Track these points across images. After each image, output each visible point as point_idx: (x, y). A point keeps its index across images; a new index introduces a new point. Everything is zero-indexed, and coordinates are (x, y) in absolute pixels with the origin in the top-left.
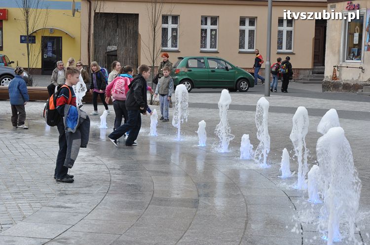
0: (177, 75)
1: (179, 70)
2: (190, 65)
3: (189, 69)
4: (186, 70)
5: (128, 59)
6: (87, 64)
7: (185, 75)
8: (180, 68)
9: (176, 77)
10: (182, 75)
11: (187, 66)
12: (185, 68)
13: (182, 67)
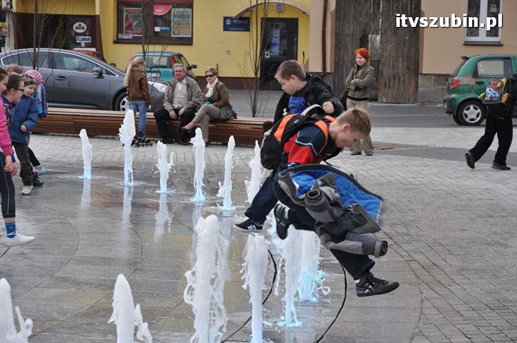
0: (454, 91)
1: (458, 81)
2: (481, 71)
3: (478, 80)
4: (473, 82)
5: (401, 59)
6: (321, 71)
7: (469, 92)
8: (460, 78)
9: (453, 96)
10: (464, 92)
11: (475, 74)
12: (470, 77)
13: (465, 75)
